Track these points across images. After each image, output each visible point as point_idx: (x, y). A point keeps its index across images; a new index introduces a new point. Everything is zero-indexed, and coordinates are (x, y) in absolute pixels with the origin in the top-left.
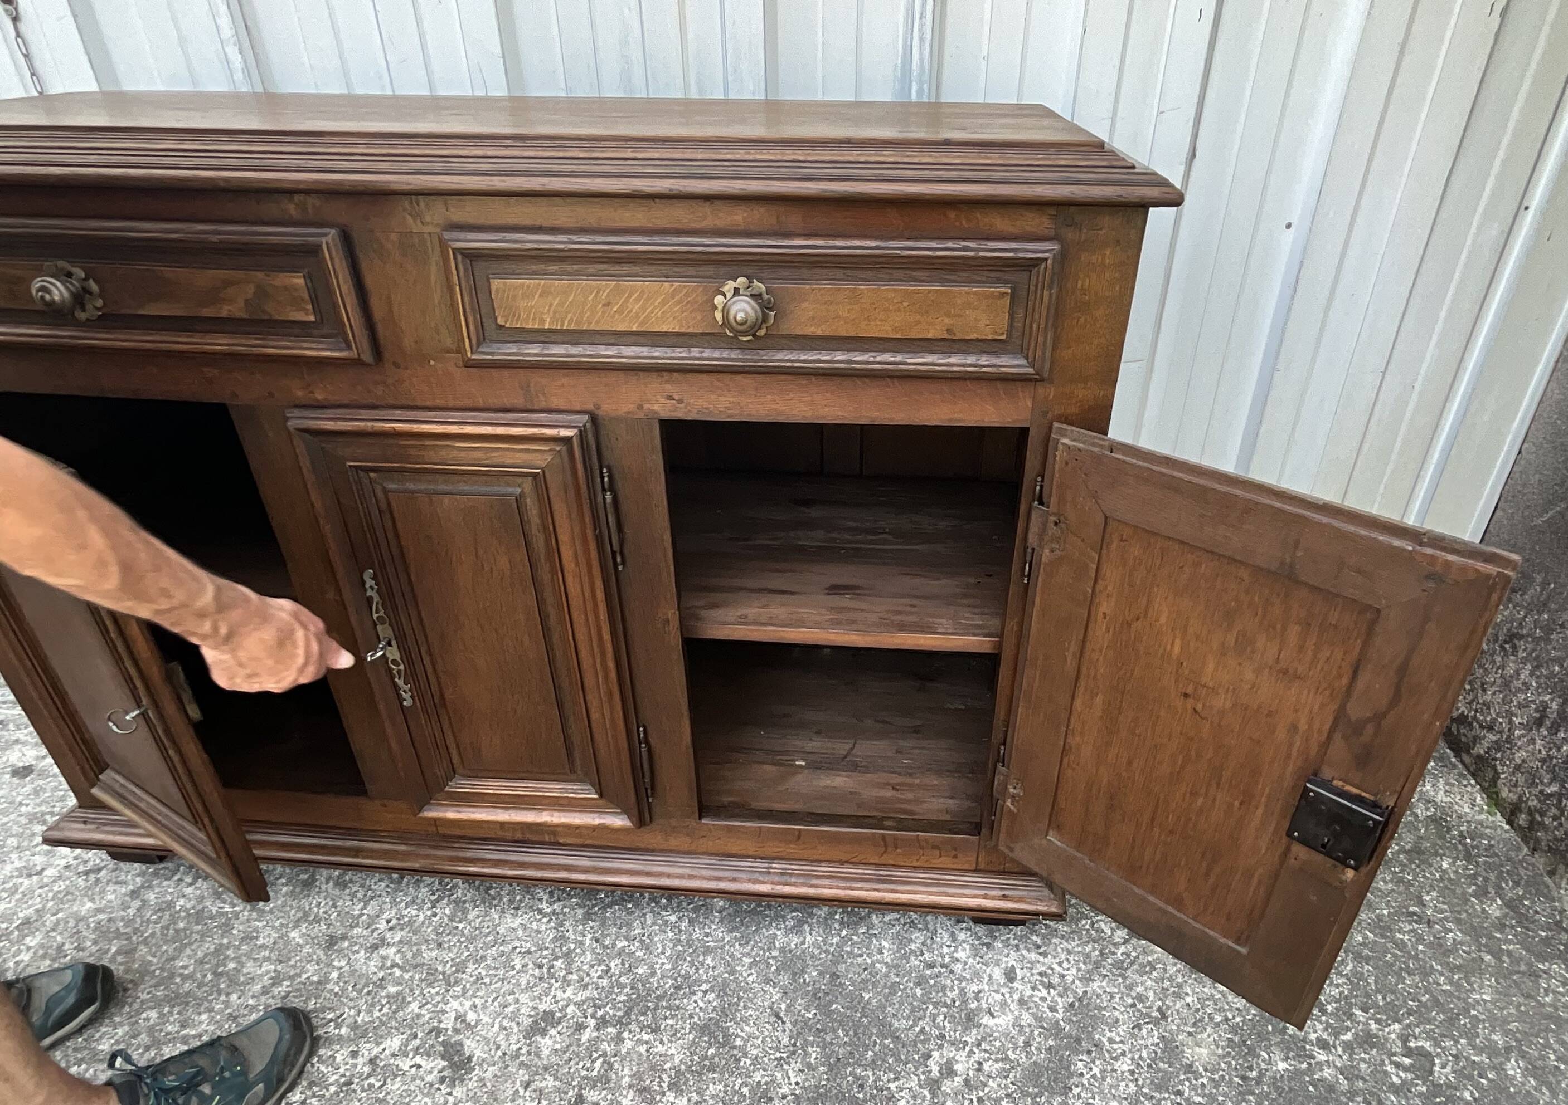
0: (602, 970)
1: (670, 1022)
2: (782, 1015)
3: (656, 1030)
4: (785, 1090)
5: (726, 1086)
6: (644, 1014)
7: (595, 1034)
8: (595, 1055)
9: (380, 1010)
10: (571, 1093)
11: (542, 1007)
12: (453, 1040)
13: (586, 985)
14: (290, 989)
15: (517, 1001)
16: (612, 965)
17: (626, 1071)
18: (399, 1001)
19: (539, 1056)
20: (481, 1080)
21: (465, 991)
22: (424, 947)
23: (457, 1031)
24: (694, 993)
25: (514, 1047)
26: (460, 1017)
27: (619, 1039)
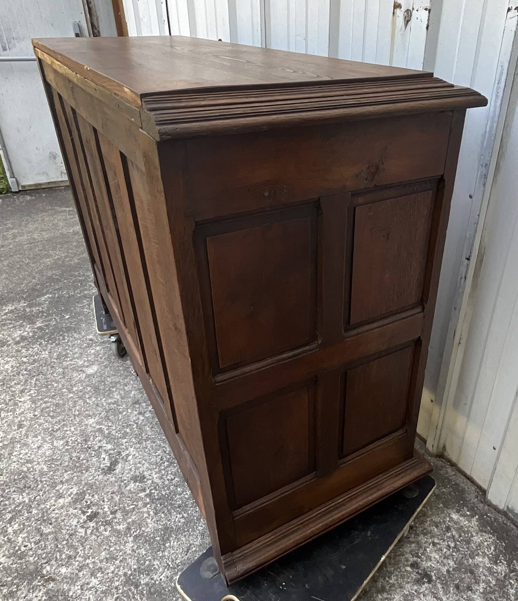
0: (171, 478)
1: (163, 515)
2: (190, 551)
3: (156, 514)
4: (155, 577)
5: (146, 554)
6: (161, 505)
7: (143, 496)
8: (135, 503)
9: (119, 434)
10: (116, 508)
11: (145, 473)
12: (119, 460)
13: (162, 478)
14: (114, 408)
15: (144, 464)
16: (176, 479)
17: (135, 517)
18: (125, 435)
19: (126, 487)
20: (108, 479)
21: (139, 448)
22: (148, 424)
23: (123, 458)
24: (180, 514)
25: (125, 478)
26: (128, 455)
27: (145, 505)
